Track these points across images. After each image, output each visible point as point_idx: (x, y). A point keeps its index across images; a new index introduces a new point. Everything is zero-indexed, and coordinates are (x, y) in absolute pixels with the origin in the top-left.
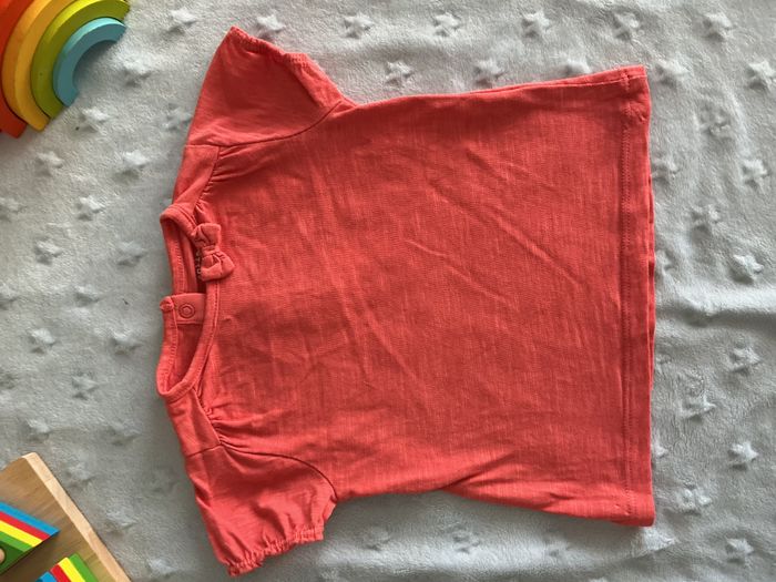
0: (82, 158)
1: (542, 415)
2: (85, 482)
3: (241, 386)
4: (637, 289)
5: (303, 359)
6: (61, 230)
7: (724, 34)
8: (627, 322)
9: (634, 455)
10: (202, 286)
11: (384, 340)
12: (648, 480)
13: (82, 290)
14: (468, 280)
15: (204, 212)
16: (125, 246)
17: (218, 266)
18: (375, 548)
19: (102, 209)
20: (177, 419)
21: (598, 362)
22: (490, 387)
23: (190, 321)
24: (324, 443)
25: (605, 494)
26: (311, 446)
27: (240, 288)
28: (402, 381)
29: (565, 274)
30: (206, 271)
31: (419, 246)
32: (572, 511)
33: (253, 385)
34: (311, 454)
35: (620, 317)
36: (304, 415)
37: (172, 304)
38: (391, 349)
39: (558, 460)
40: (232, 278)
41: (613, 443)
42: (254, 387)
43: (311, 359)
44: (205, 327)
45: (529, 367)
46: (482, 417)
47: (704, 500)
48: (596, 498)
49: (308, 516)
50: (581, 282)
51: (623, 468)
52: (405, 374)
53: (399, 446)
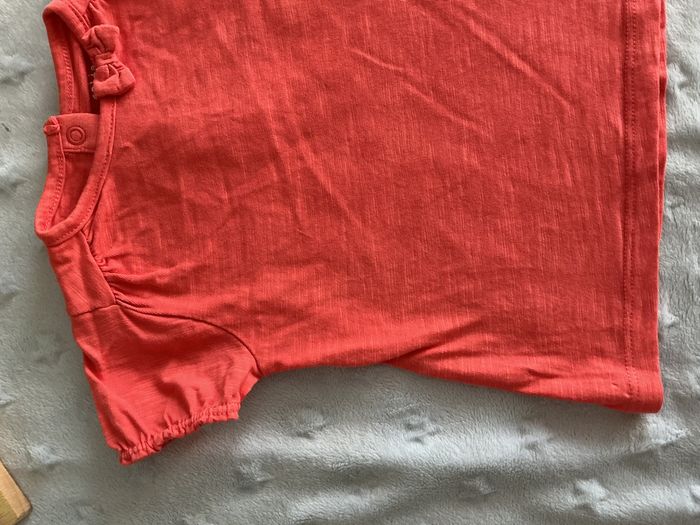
1: (519, 272)
3: (143, 233)
4: (644, 111)
5: (221, 200)
8: (631, 151)
9: (636, 322)
10: (94, 104)
11: (322, 178)
12: (653, 354)
14: (429, 100)
15: (100, 12)
17: (114, 79)
18: (306, 435)
20: (62, 269)
21: (592, 204)
22: (454, 237)
23: (81, 148)
24: (245, 304)
25: (598, 372)
26: (229, 307)
27: (141, 108)
28: (344, 230)
29: (554, 93)
30: (99, 85)
31: (369, 57)
32: (556, 392)
33: (158, 233)
34: (228, 317)
35: (622, 146)
36: (221, 271)
37: (57, 126)
38: (330, 189)
39: (539, 329)
40: (132, 95)
41: (610, 309)
42: (159, 235)
43: (231, 200)
44: (97, 155)
45: (505, 211)
46: (444, 274)
48: (587, 375)
49: (221, 391)
50: (573, 103)
51: (622, 340)
52: (348, 220)
53: (338, 309)
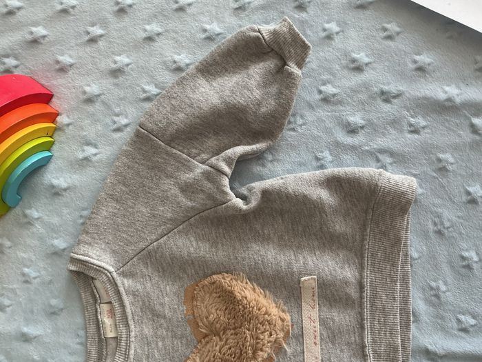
0: (25, 242)
6: (12, 289)
7: (450, 167)
13: (25, 330)
16: (54, 302)
19: (38, 277)
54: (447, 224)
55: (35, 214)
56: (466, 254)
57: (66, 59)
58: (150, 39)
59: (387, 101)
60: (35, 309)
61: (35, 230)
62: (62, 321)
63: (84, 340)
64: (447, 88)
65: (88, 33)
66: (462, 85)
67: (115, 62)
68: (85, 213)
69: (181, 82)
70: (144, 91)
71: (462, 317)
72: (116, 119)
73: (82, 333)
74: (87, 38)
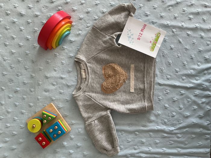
0: (62, 54)
2: (61, 108)
6: (58, 66)
7: (167, 40)
13: (62, 76)
16: (69, 69)
19: (66, 63)
47: (160, 113)
54: (165, 54)
55: (66, 47)
56: (169, 61)
57: (75, 8)
58: (97, 5)
59: (153, 24)
60: (64, 71)
61: (65, 51)
62: (71, 74)
63: (77, 79)
64: (167, 22)
65: (81, 2)
66: (171, 21)
67: (88, 10)
68: (78, 48)
69: (104, 16)
70: (95, 18)
71: (168, 76)
72: (87, 24)
73: (76, 77)
74: (81, 3)
